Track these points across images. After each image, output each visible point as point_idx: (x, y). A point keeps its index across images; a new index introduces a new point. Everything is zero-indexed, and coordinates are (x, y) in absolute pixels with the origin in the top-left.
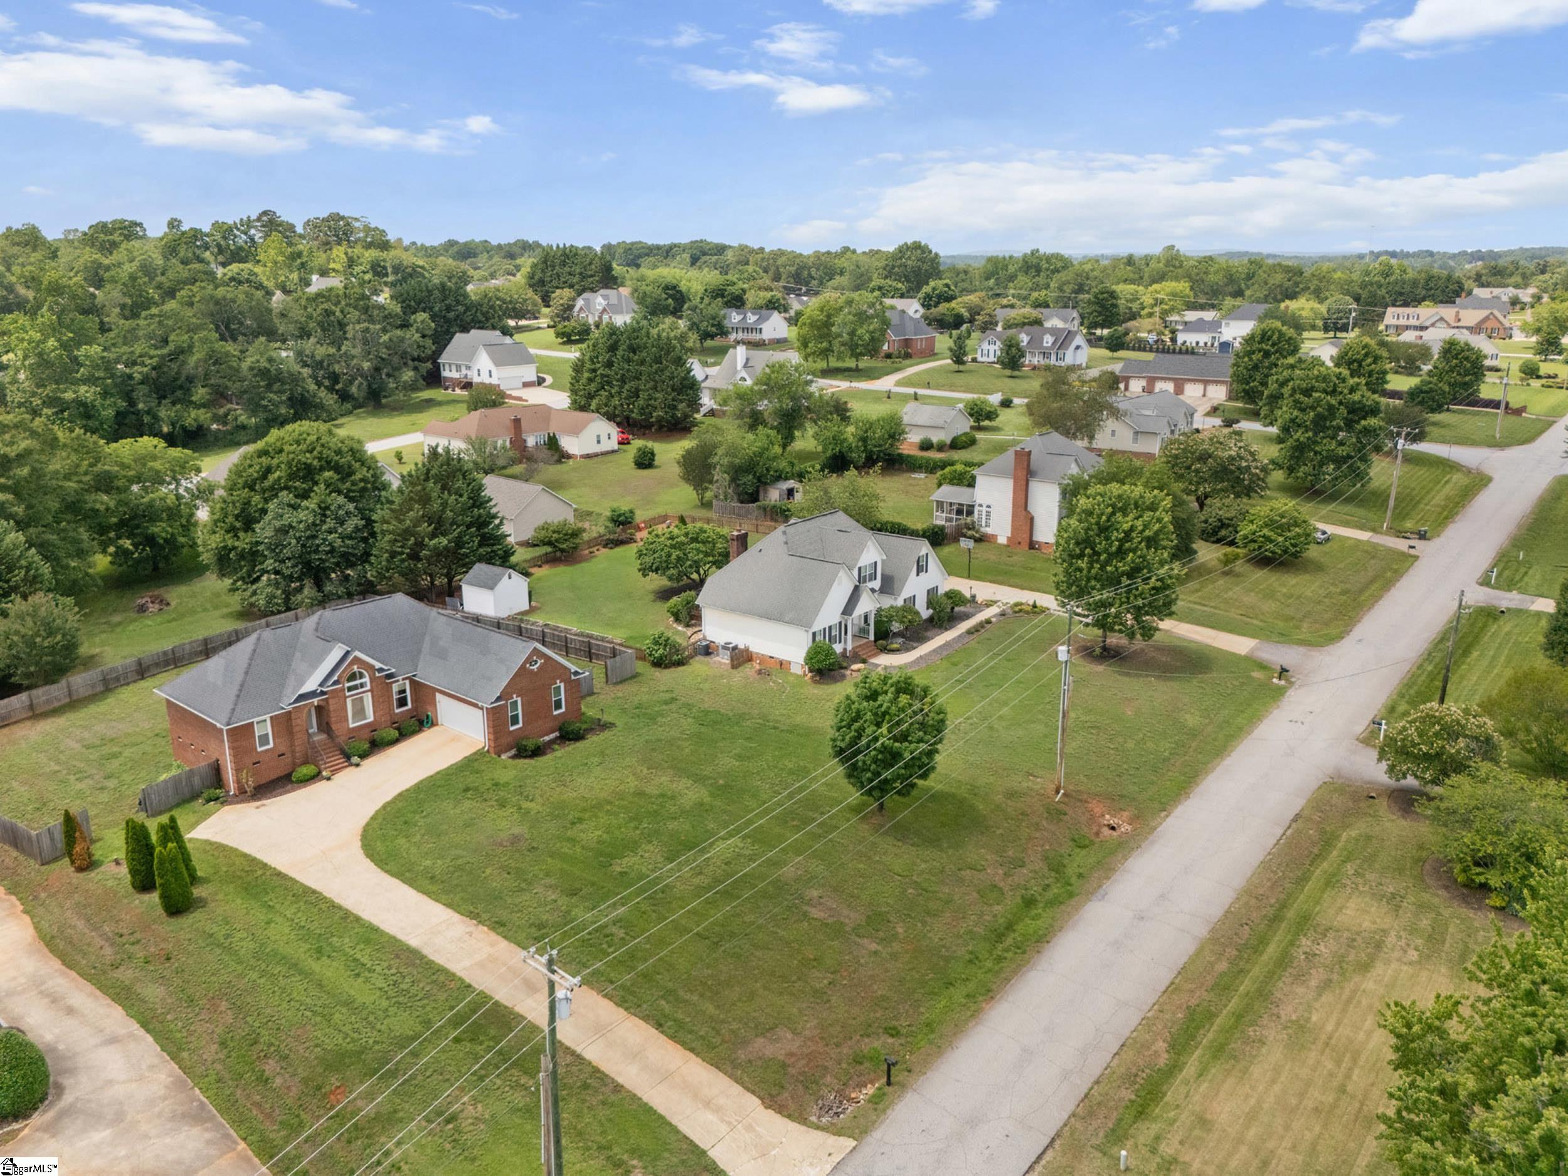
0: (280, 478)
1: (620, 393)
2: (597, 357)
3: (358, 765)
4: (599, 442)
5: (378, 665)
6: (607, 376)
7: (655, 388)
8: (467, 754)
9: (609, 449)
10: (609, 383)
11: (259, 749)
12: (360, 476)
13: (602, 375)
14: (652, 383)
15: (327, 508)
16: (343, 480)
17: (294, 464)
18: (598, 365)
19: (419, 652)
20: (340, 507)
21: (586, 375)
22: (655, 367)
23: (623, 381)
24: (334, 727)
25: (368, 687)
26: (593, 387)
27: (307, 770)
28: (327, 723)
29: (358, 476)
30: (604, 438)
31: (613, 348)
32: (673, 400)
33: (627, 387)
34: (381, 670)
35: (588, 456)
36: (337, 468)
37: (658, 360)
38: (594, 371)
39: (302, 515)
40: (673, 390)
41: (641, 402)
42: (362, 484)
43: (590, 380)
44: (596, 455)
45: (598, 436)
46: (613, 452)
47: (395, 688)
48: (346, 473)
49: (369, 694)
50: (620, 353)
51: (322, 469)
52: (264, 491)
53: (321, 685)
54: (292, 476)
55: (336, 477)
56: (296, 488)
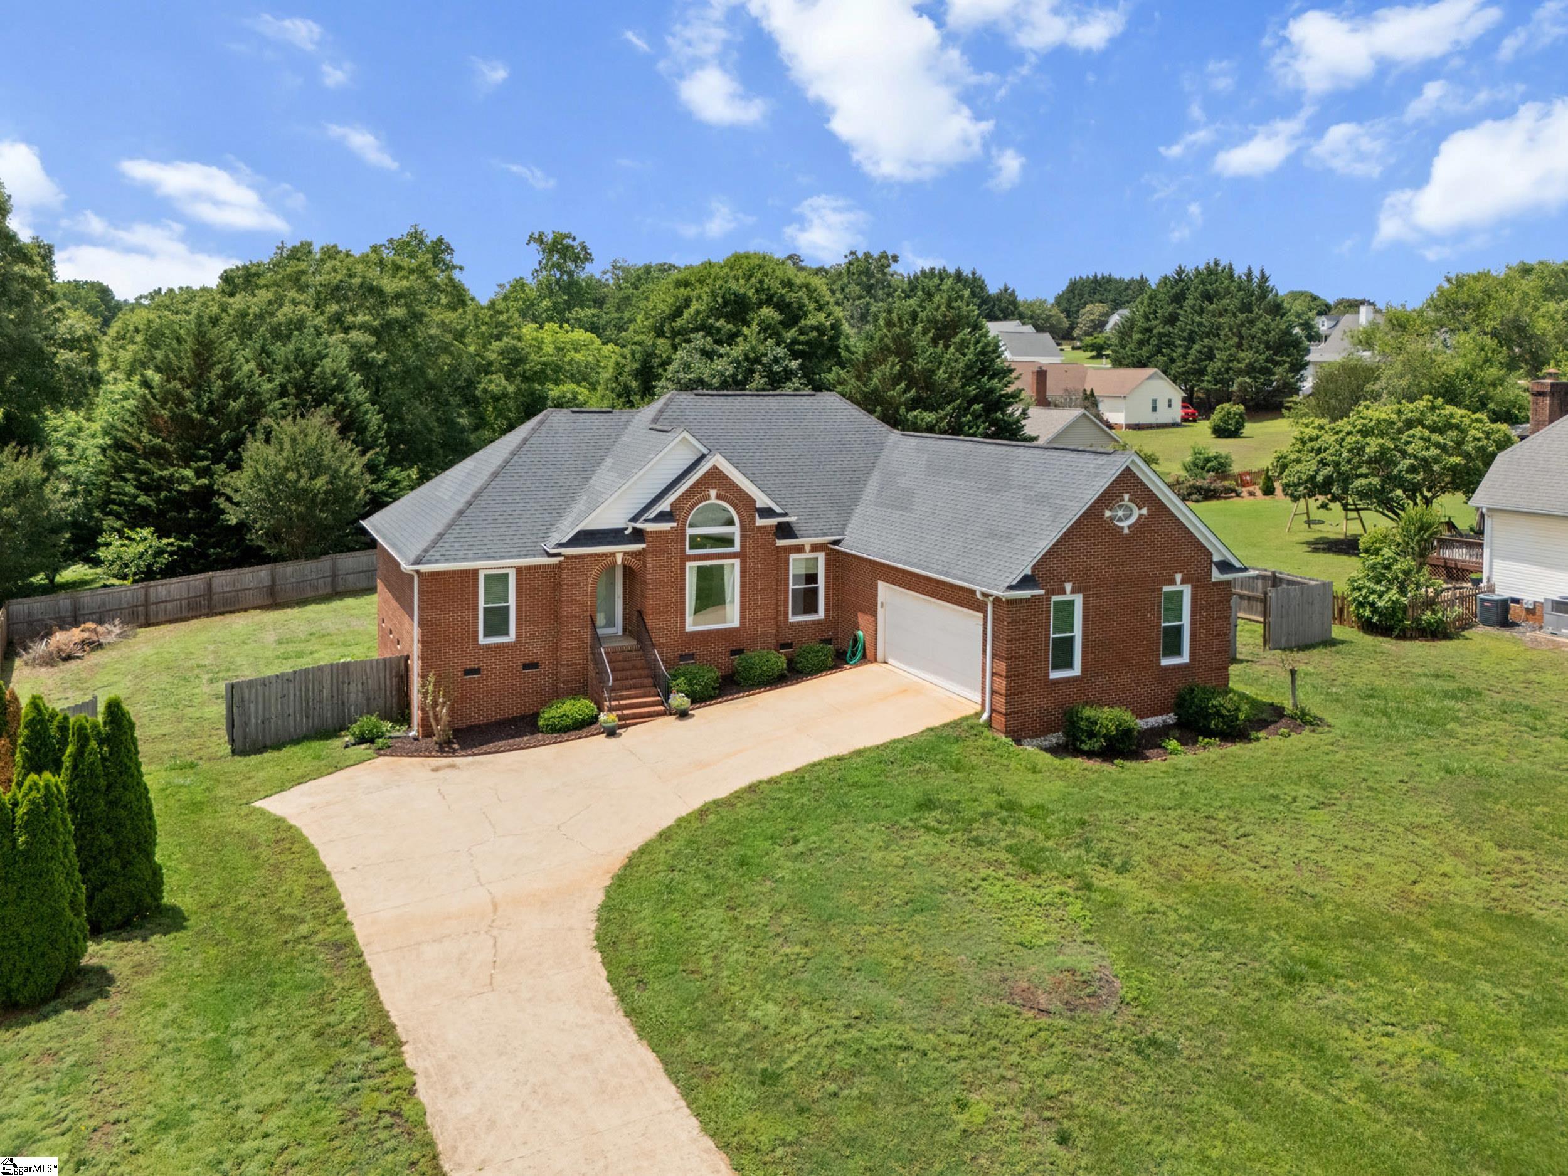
0: (698, 312)
1: (1184, 356)
2: (1155, 312)
3: (683, 714)
4: (1154, 409)
5: (762, 500)
6: (1169, 335)
7: (1239, 346)
8: (936, 722)
9: (1169, 421)
10: (1171, 345)
11: (482, 640)
12: (814, 322)
13: (1159, 333)
14: (1236, 340)
15: (757, 360)
16: (787, 324)
17: (721, 292)
18: (1154, 323)
19: (855, 499)
20: (776, 360)
21: (1137, 336)
22: (1242, 317)
23: (1191, 340)
24: (650, 622)
25: (737, 548)
26: (1145, 352)
27: (575, 707)
28: (640, 613)
29: (811, 321)
30: (1162, 405)
31: (1179, 298)
32: (1267, 361)
33: (1196, 347)
34: (768, 512)
35: (1138, 427)
36: (782, 306)
37: (1246, 308)
38: (1149, 330)
39: (719, 365)
40: (1268, 347)
41: (1219, 364)
42: (815, 334)
43: (1141, 343)
44: (1149, 427)
45: (1155, 401)
46: (1175, 425)
47: (796, 565)
48: (792, 315)
49: (737, 562)
50: (1190, 302)
51: (760, 305)
52: (675, 333)
53: (634, 519)
54: (716, 312)
55: (777, 316)
56: (719, 330)
